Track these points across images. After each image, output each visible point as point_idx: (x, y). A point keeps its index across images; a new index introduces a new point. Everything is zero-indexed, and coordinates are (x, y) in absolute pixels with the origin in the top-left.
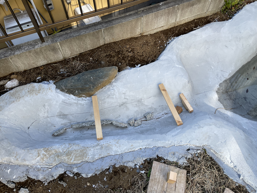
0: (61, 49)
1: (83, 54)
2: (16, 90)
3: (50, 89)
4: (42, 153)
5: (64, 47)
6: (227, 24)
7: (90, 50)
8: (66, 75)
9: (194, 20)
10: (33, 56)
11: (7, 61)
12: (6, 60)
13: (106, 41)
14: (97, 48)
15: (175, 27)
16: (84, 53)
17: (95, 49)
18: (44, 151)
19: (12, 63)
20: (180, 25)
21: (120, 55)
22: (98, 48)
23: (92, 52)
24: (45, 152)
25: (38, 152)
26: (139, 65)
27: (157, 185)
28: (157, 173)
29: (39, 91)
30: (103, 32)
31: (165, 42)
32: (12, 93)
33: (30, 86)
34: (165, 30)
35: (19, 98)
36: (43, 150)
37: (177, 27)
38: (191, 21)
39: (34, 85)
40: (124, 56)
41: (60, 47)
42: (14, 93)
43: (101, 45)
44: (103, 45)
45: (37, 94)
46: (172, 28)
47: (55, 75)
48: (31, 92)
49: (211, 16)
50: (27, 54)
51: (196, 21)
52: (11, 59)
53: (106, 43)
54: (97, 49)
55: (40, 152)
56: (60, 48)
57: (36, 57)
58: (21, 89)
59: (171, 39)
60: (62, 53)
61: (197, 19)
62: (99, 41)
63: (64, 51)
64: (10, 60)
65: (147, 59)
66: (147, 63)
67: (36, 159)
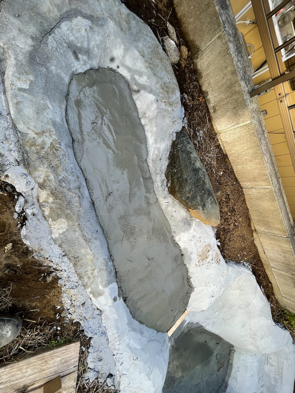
0: (237, 126)
1: (226, 160)
2: (163, 58)
3: (173, 122)
4: (46, 139)
5: (242, 131)
6: (270, 321)
7: (233, 169)
8: (196, 142)
9: (271, 283)
10: (224, 81)
11: (215, 30)
12: (216, 27)
13: (247, 190)
14: (236, 178)
15: (262, 264)
16: (228, 162)
17: (235, 176)
18: (51, 144)
19: (210, 42)
20: (265, 270)
21: (230, 214)
22: (236, 180)
23: (231, 172)
24: (49, 145)
25: (45, 129)
26: (219, 244)
27: (36, 371)
28: (59, 359)
29: (168, 103)
30: (265, 187)
31: (246, 259)
32: (158, 51)
33: (174, 84)
34: (259, 255)
35: (152, 66)
36: (54, 140)
37: (263, 267)
38: (269, 280)
39: (177, 92)
40: (229, 219)
41: (242, 125)
42: (159, 56)
43: (241, 183)
44: (240, 186)
45: (163, 101)
46: (261, 262)
47: (193, 124)
48: (165, 89)
49: (275, 298)
50: (229, 69)
51: (270, 285)
52: (219, 37)
53: (244, 190)
54: (234, 178)
55: (47, 134)
56: (239, 125)
57: (223, 85)
58: (168, 69)
59: (249, 264)
60: (229, 128)
61: (271, 285)
62: (249, 181)
63: (233, 132)
64: (217, 36)
65: (226, 249)
66: (221, 252)
67: (29, 130)
